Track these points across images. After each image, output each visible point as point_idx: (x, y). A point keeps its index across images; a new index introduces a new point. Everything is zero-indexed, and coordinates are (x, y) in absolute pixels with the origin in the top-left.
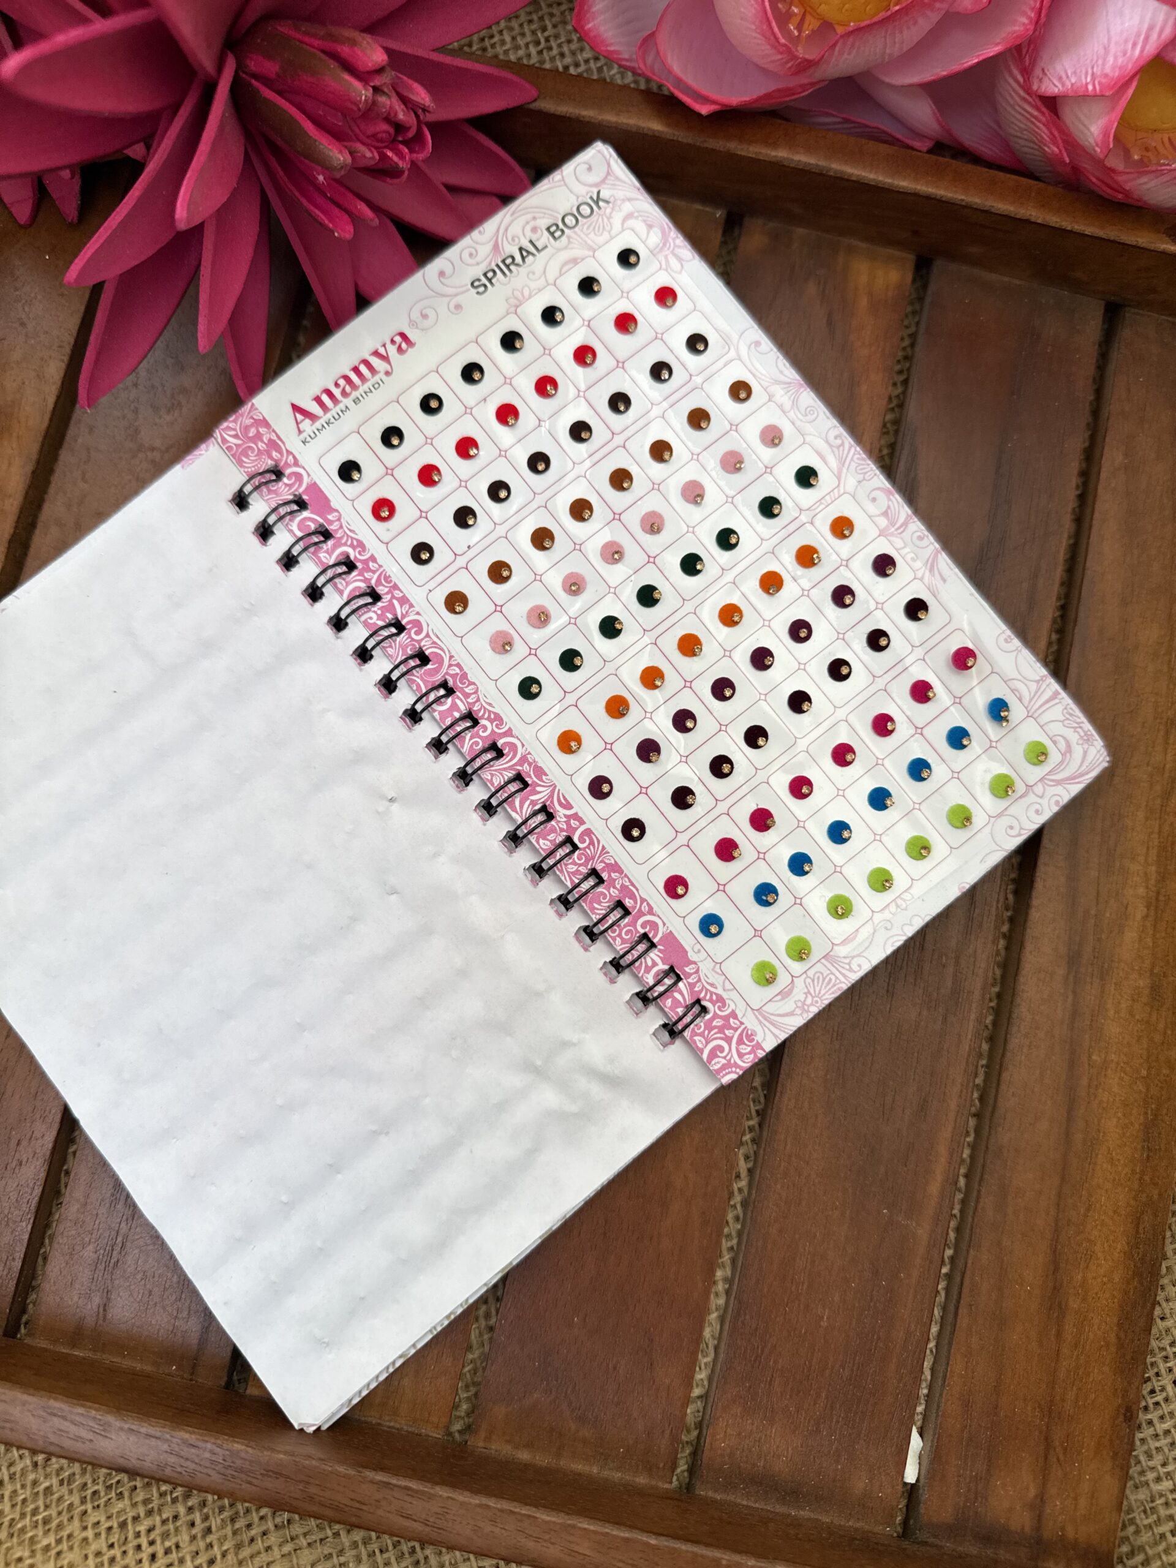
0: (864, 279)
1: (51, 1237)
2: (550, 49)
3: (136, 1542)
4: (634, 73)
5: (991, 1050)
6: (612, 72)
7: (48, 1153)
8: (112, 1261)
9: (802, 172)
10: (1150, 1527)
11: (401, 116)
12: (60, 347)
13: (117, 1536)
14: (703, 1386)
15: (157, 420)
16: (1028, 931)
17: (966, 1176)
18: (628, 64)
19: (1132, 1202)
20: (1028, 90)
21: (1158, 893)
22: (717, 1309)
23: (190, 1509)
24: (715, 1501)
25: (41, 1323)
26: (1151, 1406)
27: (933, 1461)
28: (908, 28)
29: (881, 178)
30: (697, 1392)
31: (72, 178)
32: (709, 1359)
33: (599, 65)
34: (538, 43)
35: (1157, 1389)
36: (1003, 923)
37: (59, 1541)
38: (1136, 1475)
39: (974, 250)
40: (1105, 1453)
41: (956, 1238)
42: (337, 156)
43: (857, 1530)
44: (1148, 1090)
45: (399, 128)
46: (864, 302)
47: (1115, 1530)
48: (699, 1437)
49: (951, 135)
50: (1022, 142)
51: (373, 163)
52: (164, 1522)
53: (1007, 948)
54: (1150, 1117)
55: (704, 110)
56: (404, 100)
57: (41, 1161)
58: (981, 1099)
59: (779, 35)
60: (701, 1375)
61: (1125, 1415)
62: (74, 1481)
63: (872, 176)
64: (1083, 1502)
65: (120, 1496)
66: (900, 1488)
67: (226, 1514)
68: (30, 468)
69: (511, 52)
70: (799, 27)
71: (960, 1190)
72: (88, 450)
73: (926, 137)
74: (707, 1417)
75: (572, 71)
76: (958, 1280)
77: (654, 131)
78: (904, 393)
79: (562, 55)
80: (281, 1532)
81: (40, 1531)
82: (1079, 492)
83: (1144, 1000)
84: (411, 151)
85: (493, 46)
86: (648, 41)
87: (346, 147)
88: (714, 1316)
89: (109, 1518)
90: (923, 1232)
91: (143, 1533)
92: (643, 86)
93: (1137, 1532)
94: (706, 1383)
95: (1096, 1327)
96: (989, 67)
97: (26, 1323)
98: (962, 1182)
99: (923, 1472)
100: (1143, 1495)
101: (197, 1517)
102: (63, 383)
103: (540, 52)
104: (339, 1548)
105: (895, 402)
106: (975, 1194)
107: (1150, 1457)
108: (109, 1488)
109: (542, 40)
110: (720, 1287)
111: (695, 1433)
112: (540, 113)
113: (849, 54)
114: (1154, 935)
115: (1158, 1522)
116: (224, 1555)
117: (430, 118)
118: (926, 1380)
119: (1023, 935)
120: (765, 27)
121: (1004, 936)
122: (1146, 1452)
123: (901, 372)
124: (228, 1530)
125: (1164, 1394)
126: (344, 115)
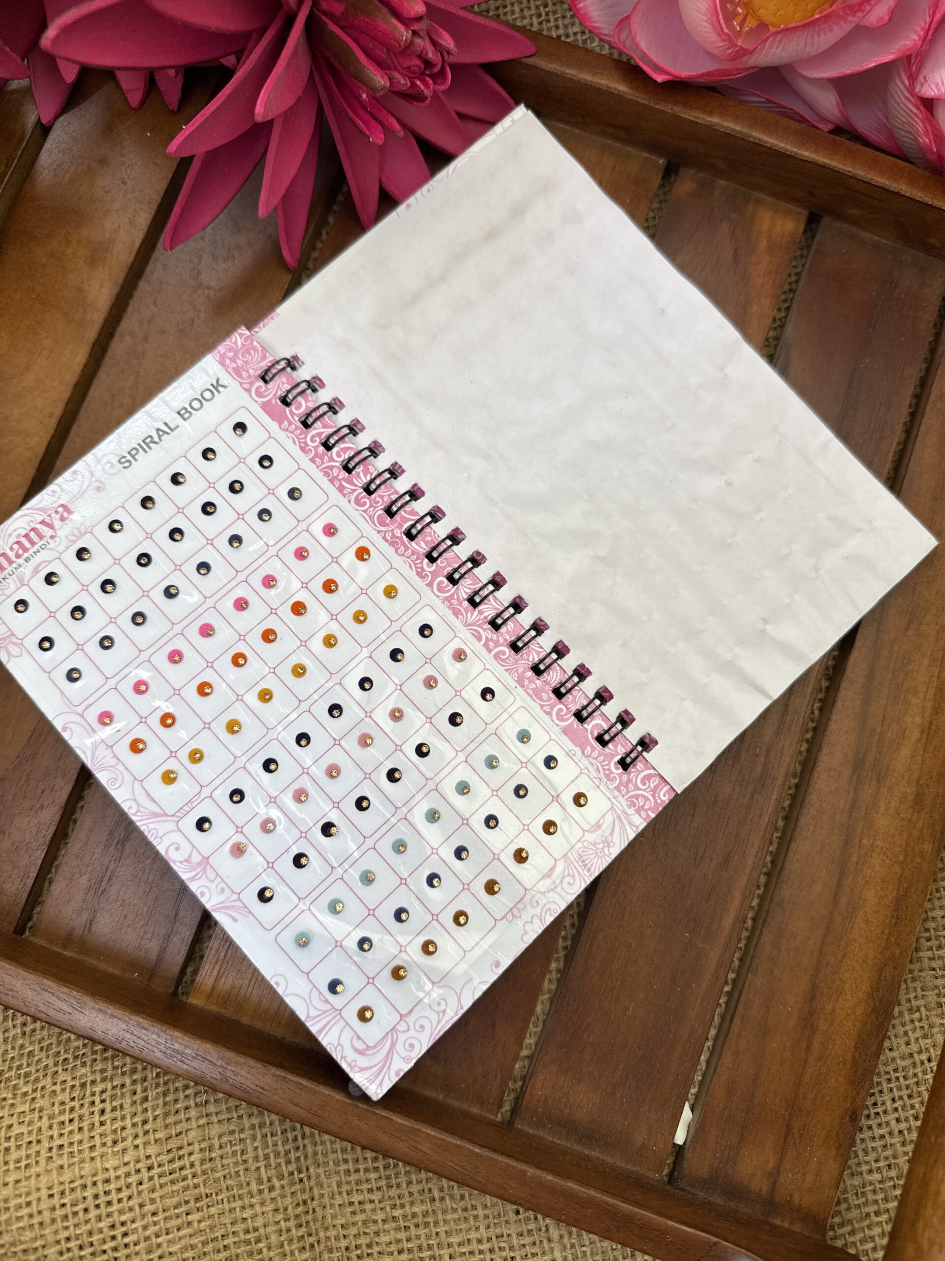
0: (766, 226)
1: (57, 867)
2: (548, 21)
3: (91, 1099)
4: (611, 47)
5: (785, 827)
6: (594, 45)
7: (64, 802)
8: (101, 889)
9: (728, 135)
10: (858, 1206)
11: (430, 55)
12: (150, 203)
13: (78, 1092)
14: (531, 1049)
15: (215, 266)
16: (826, 738)
17: (753, 919)
18: (606, 38)
19: (879, 956)
20: (912, 92)
21: (931, 723)
22: (549, 992)
23: (134, 1082)
24: (528, 1134)
25: (43, 927)
26: (873, 1115)
27: (698, 1131)
28: (825, 33)
29: (789, 147)
30: (525, 1053)
31: (176, 76)
32: (539, 1029)
33: (584, 38)
34: (540, 16)
35: (879, 1103)
36: (807, 731)
37: (35, 1091)
38: (854, 1166)
39: (856, 212)
40: (831, 1143)
41: (740, 966)
42: (380, 80)
43: (632, 1172)
44: (902, 873)
45: (428, 64)
46: (763, 243)
47: (832, 1203)
48: (522, 1087)
49: (848, 122)
50: (903, 133)
51: (405, 88)
52: (114, 1088)
53: (808, 751)
54: (901, 893)
55: (660, 79)
56: (434, 43)
57: (58, 807)
58: (772, 862)
59: (724, 25)
60: (530, 1041)
61: (851, 1117)
62: (51, 1049)
63: (782, 145)
64: (809, 1178)
65: (84, 1064)
66: (670, 1146)
67: (160, 1089)
68: (116, 290)
69: (518, 20)
70: (741, 25)
71: (746, 930)
72: (161, 282)
73: (829, 121)
74: (531, 1071)
75: (563, 39)
76: (736, 996)
77: (619, 91)
78: (786, 317)
79: (557, 27)
80: (199, 1109)
81: (21, 1082)
82: (911, 410)
83: (909, 803)
84: (435, 83)
85: (505, 14)
86: (624, 22)
87: (386, 74)
88: (546, 997)
89: (73, 1078)
90: (714, 955)
91: (97, 1093)
92: (616, 56)
93: (848, 1209)
94: (533, 1047)
95: (837, 1046)
96: (884, 72)
97: (30, 928)
98: (749, 923)
99: (690, 1136)
100: (857, 1181)
101: (139, 1088)
102: (148, 231)
103: (541, 23)
104: (241, 1127)
105: (778, 323)
106: (758, 933)
107: (866, 1153)
108: (76, 1057)
109: (543, 14)
110: (554, 975)
111: (520, 1083)
112: (534, 67)
113: (777, 48)
114: (923, 755)
115: (866, 1203)
116: (155, 1119)
117: (452, 59)
118: (701, 1070)
119: (822, 741)
120: (714, 19)
121: (807, 741)
122: (863, 1150)
123: (785, 301)
124: (161, 1102)
125: (884, 1107)
126: (388, 50)
